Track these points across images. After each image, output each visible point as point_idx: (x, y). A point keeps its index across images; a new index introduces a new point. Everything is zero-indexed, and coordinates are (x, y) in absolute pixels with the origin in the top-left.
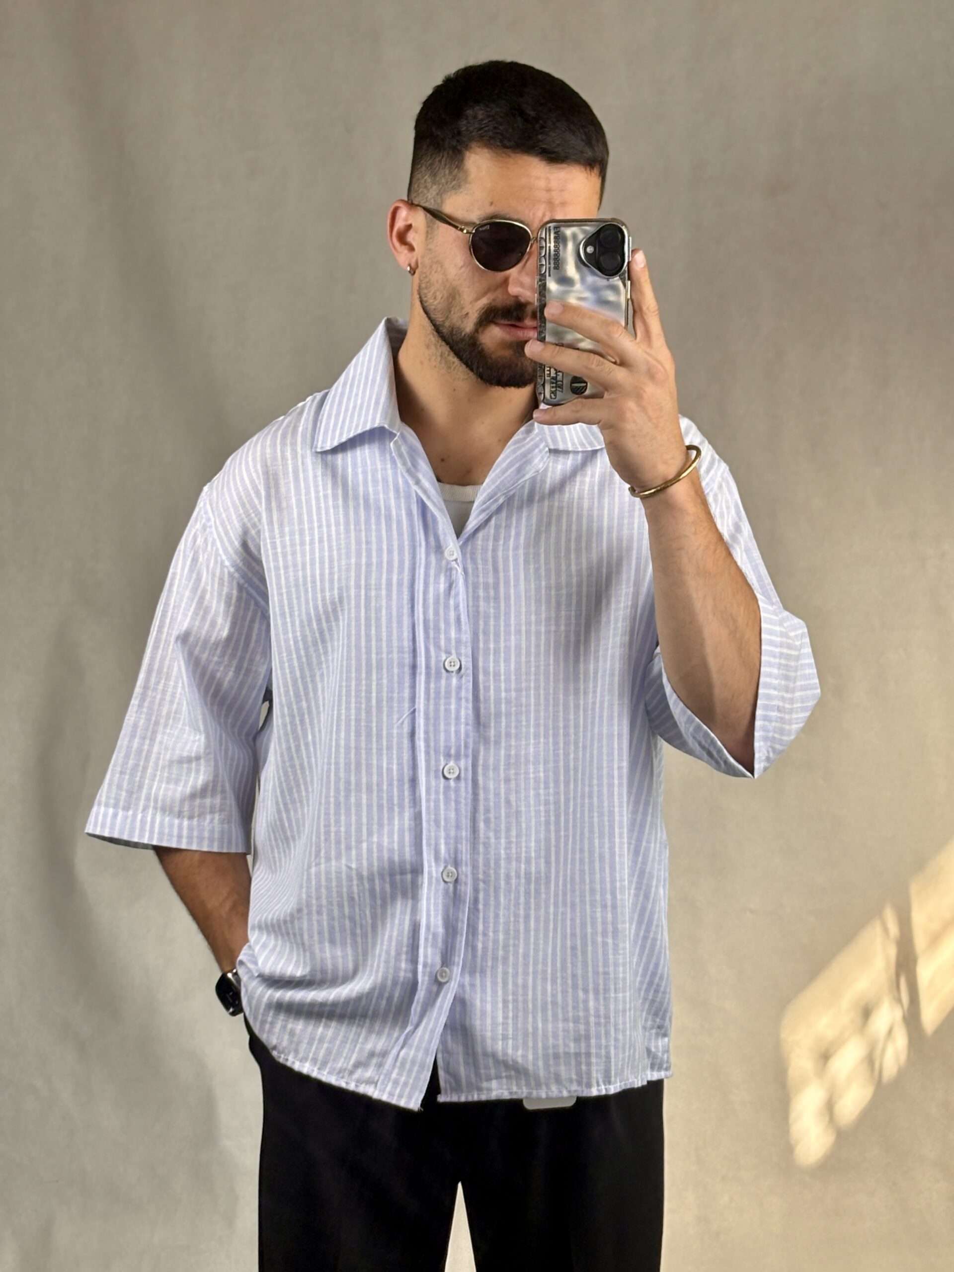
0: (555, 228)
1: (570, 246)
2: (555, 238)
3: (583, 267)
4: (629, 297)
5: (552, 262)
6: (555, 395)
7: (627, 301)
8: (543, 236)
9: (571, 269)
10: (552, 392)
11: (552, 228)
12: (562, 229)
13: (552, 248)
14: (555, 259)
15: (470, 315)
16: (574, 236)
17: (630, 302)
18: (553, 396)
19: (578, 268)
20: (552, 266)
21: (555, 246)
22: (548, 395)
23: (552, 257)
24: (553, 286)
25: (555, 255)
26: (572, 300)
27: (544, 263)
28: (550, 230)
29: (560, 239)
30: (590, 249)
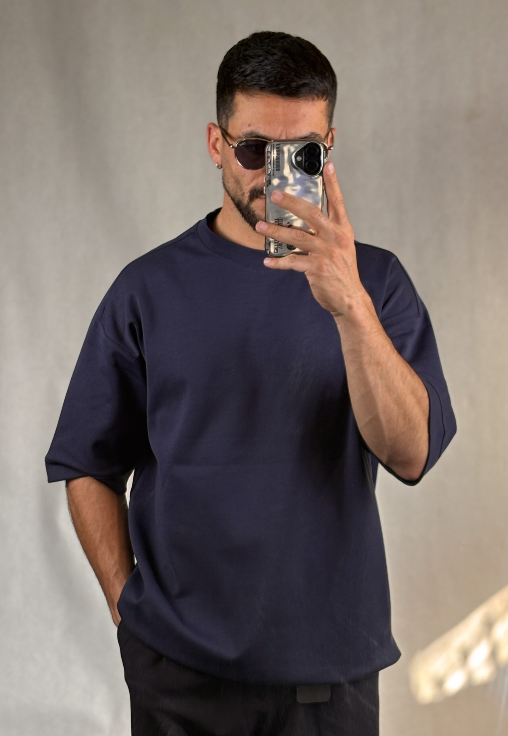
0: (277, 145)
1: (286, 155)
2: (277, 151)
3: (294, 170)
4: (324, 189)
5: (275, 166)
6: (277, 251)
7: (323, 191)
8: (269, 150)
9: (287, 171)
10: (275, 249)
11: (275, 145)
12: (281, 145)
13: (275, 158)
14: (277, 165)
15: (245, 193)
16: (289, 150)
17: (324, 191)
18: (275, 250)
19: (291, 171)
20: (275, 169)
21: (277, 156)
22: (272, 250)
23: (275, 163)
24: (275, 182)
25: (277, 162)
26: (288, 190)
27: (270, 167)
28: (274, 146)
29: (280, 152)
30: (299, 158)
